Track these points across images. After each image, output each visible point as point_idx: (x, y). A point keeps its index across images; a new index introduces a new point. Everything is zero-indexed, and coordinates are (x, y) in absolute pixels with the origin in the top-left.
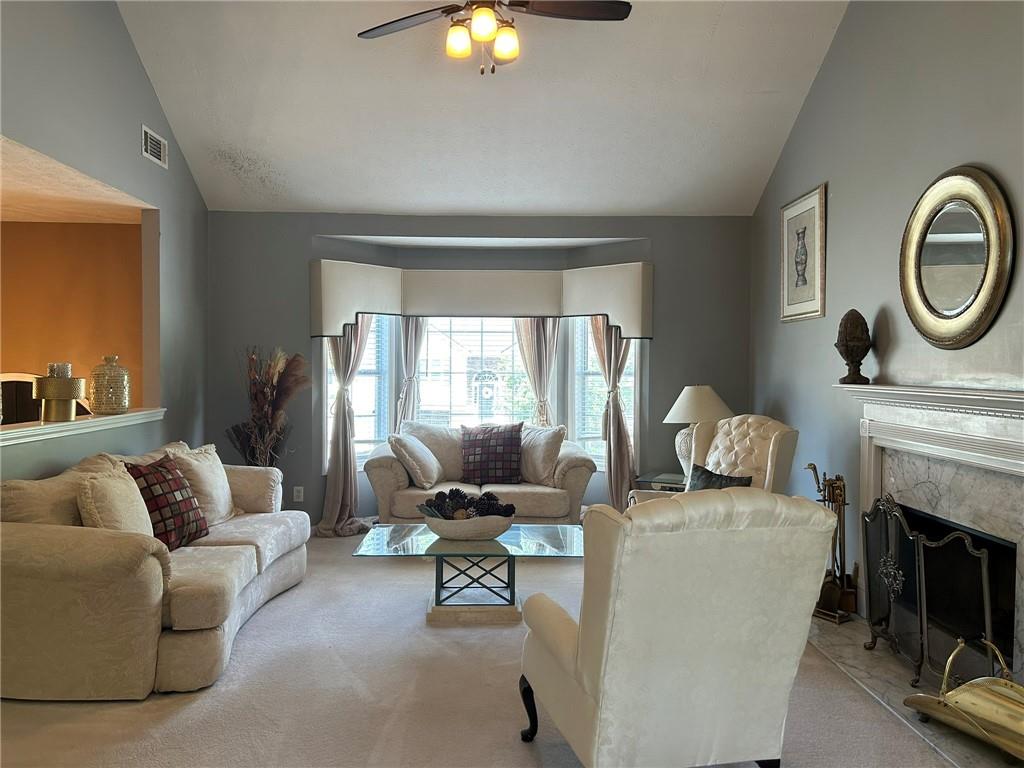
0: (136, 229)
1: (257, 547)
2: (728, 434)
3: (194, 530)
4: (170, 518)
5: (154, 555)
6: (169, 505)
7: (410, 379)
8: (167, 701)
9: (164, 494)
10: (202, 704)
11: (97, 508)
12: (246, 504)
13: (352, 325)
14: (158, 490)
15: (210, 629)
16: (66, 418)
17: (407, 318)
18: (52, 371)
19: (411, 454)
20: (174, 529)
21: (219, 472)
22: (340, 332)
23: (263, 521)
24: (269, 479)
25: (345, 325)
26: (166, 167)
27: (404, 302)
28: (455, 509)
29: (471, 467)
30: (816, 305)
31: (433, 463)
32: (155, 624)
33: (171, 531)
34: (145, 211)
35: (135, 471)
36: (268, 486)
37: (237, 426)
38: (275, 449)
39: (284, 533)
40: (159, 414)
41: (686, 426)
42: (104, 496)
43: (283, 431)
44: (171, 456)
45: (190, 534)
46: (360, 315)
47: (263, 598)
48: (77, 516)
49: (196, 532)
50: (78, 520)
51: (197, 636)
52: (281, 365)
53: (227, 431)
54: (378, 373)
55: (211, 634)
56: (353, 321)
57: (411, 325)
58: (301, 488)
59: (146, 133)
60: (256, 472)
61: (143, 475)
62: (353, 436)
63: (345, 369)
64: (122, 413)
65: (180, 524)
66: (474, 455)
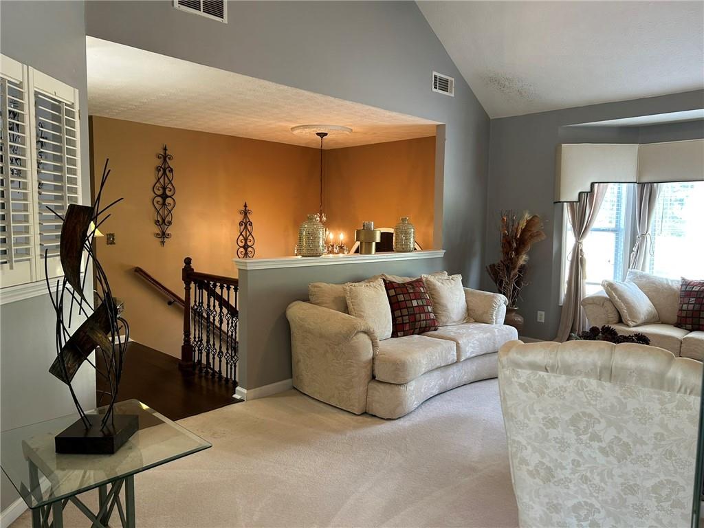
0: (433, 138)
1: (458, 344)
3: (424, 326)
4: (406, 315)
5: (365, 332)
6: (407, 308)
7: (643, 236)
9: (405, 301)
11: (352, 302)
12: (474, 316)
13: (587, 193)
14: (401, 298)
15: (396, 384)
16: (369, 252)
17: (642, 185)
18: (364, 226)
19: (621, 297)
20: (409, 323)
21: (458, 293)
22: (575, 198)
24: (493, 301)
25: (580, 194)
26: (452, 95)
27: (640, 172)
29: (684, 315)
31: (644, 305)
33: (406, 323)
34: (438, 126)
35: (389, 286)
36: (491, 305)
37: (494, 265)
38: (518, 283)
40: (440, 254)
42: (356, 296)
43: (522, 268)
44: (424, 279)
45: (420, 328)
46: (596, 185)
49: (426, 327)
51: (388, 386)
52: (523, 224)
53: (487, 267)
54: (616, 230)
55: (396, 388)
56: (588, 189)
57: (646, 194)
58: (543, 313)
59: (436, 77)
60: (486, 296)
61: (394, 288)
62: (584, 277)
63: (581, 228)
64: (409, 252)
65: (413, 320)
66: (688, 304)
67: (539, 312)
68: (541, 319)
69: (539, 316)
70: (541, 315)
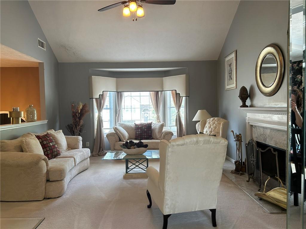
0: (37, 68)
1: (74, 158)
2: (209, 123)
3: (56, 154)
4: (49, 150)
6: (48, 147)
7: (119, 110)
8: (48, 200)
9: (47, 144)
10: (59, 201)
11: (27, 147)
12: (71, 147)
13: (102, 95)
14: (45, 143)
15: (61, 180)
16: (18, 123)
17: (118, 92)
18: (13, 109)
19: (120, 132)
20: (50, 153)
21: (63, 138)
22: (98, 97)
23: (76, 151)
24: (78, 139)
25: (100, 95)
26: (45, 50)
27: (117, 88)
28: (131, 146)
29: (137, 135)
30: (234, 85)
31: (126, 134)
32: (44, 179)
33: (49, 154)
34: (39, 63)
35: (38, 137)
36: (78, 141)
37: (69, 125)
38: (80, 131)
39: (82, 154)
40: (46, 122)
41: (199, 121)
42: (29, 144)
43: (82, 126)
44: (49, 133)
45: (55, 155)
46: (104, 92)
47: (77, 173)
48: (21, 149)
49: (57, 154)
50: (22, 151)
51: (57, 182)
52: (81, 107)
53: (66, 126)
54: (110, 109)
55: (61, 182)
56: (102, 93)
57: (119, 95)
58: (89, 143)
59: (39, 40)
60: (75, 138)
61: (41, 139)
62: (103, 127)
63: (100, 107)
64: (35, 121)
65: (52, 152)
66: (138, 132)
67: (87, 143)
68: (88, 145)
69: (87, 144)
70: (88, 143)
